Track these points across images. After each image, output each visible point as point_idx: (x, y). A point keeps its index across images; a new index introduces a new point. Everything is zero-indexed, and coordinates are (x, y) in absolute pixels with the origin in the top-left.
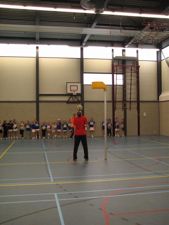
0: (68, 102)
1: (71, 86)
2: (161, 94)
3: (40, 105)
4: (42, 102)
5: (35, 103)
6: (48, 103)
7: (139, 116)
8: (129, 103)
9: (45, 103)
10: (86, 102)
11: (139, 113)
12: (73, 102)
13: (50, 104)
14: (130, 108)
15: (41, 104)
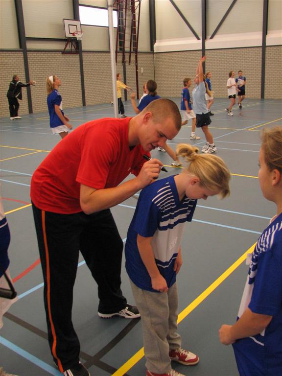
0: (64, 52)
1: (69, 25)
2: (155, 42)
3: (28, 56)
4: (31, 51)
5: (22, 53)
6: (39, 54)
7: (137, 73)
8: (129, 54)
9: (35, 54)
10: (85, 52)
11: (137, 68)
12: (70, 53)
13: (42, 54)
14: (130, 62)
15: (30, 54)
